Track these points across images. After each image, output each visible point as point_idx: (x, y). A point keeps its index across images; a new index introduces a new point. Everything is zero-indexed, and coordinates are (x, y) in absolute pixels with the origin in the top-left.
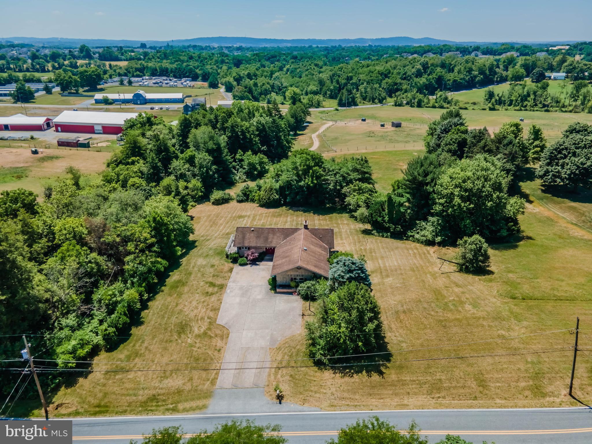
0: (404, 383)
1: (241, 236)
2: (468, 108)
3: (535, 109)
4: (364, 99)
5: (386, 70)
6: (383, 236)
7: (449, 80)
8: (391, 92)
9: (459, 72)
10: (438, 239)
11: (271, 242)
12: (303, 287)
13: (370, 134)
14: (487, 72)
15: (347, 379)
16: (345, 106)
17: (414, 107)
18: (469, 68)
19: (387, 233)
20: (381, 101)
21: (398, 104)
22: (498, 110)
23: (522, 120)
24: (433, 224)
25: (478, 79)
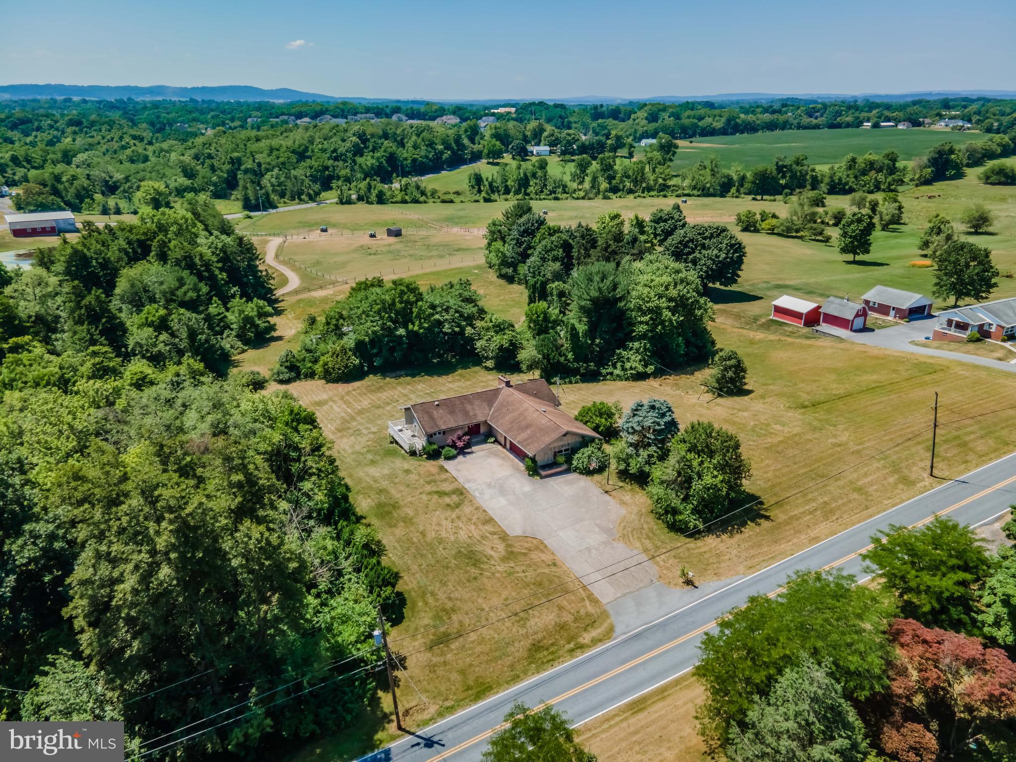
0: (796, 518)
1: (426, 418)
2: (454, 200)
3: (542, 197)
4: (282, 195)
5: (300, 146)
6: (571, 382)
7: (406, 159)
8: (325, 180)
9: (415, 147)
10: (651, 369)
11: (475, 415)
12: (581, 458)
13: (366, 251)
14: (454, 145)
15: (737, 537)
16: (260, 210)
17: (372, 203)
19: (575, 376)
20: (312, 198)
21: (345, 201)
22: (496, 201)
23: (545, 213)
24: (637, 351)
25: (445, 156)
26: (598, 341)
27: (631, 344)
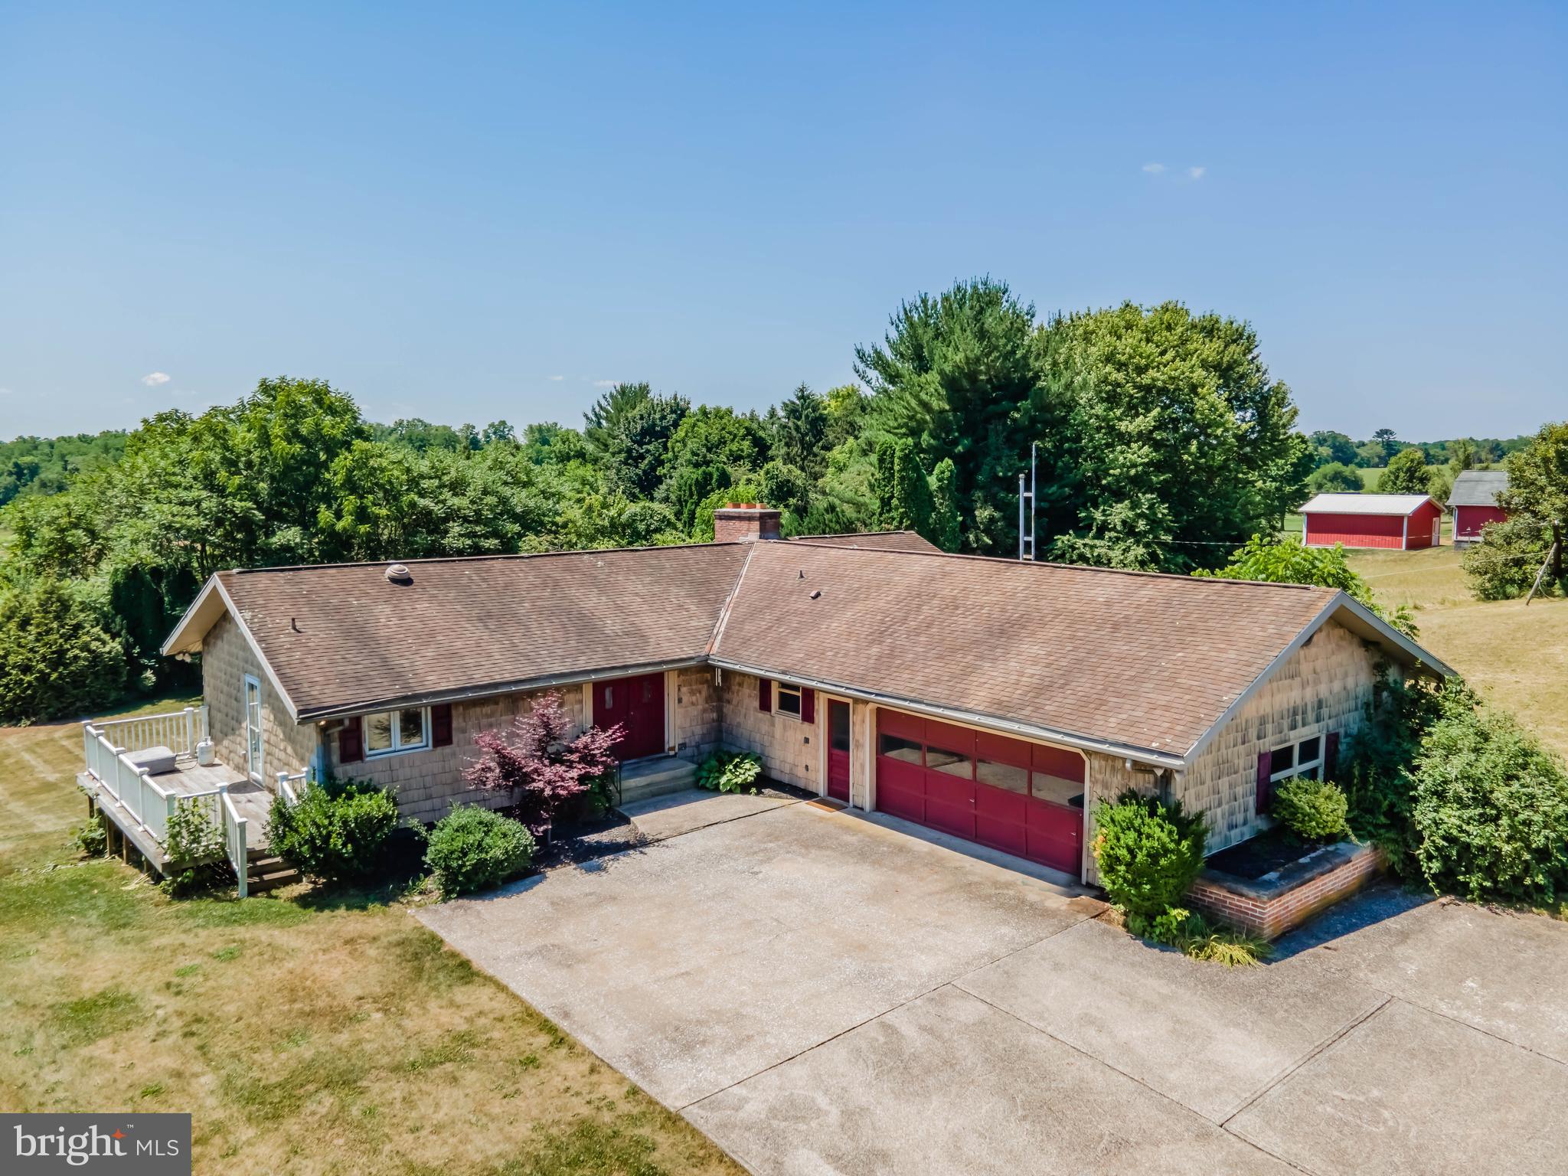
24: (1129, 530)
26: (986, 513)
27: (1098, 516)
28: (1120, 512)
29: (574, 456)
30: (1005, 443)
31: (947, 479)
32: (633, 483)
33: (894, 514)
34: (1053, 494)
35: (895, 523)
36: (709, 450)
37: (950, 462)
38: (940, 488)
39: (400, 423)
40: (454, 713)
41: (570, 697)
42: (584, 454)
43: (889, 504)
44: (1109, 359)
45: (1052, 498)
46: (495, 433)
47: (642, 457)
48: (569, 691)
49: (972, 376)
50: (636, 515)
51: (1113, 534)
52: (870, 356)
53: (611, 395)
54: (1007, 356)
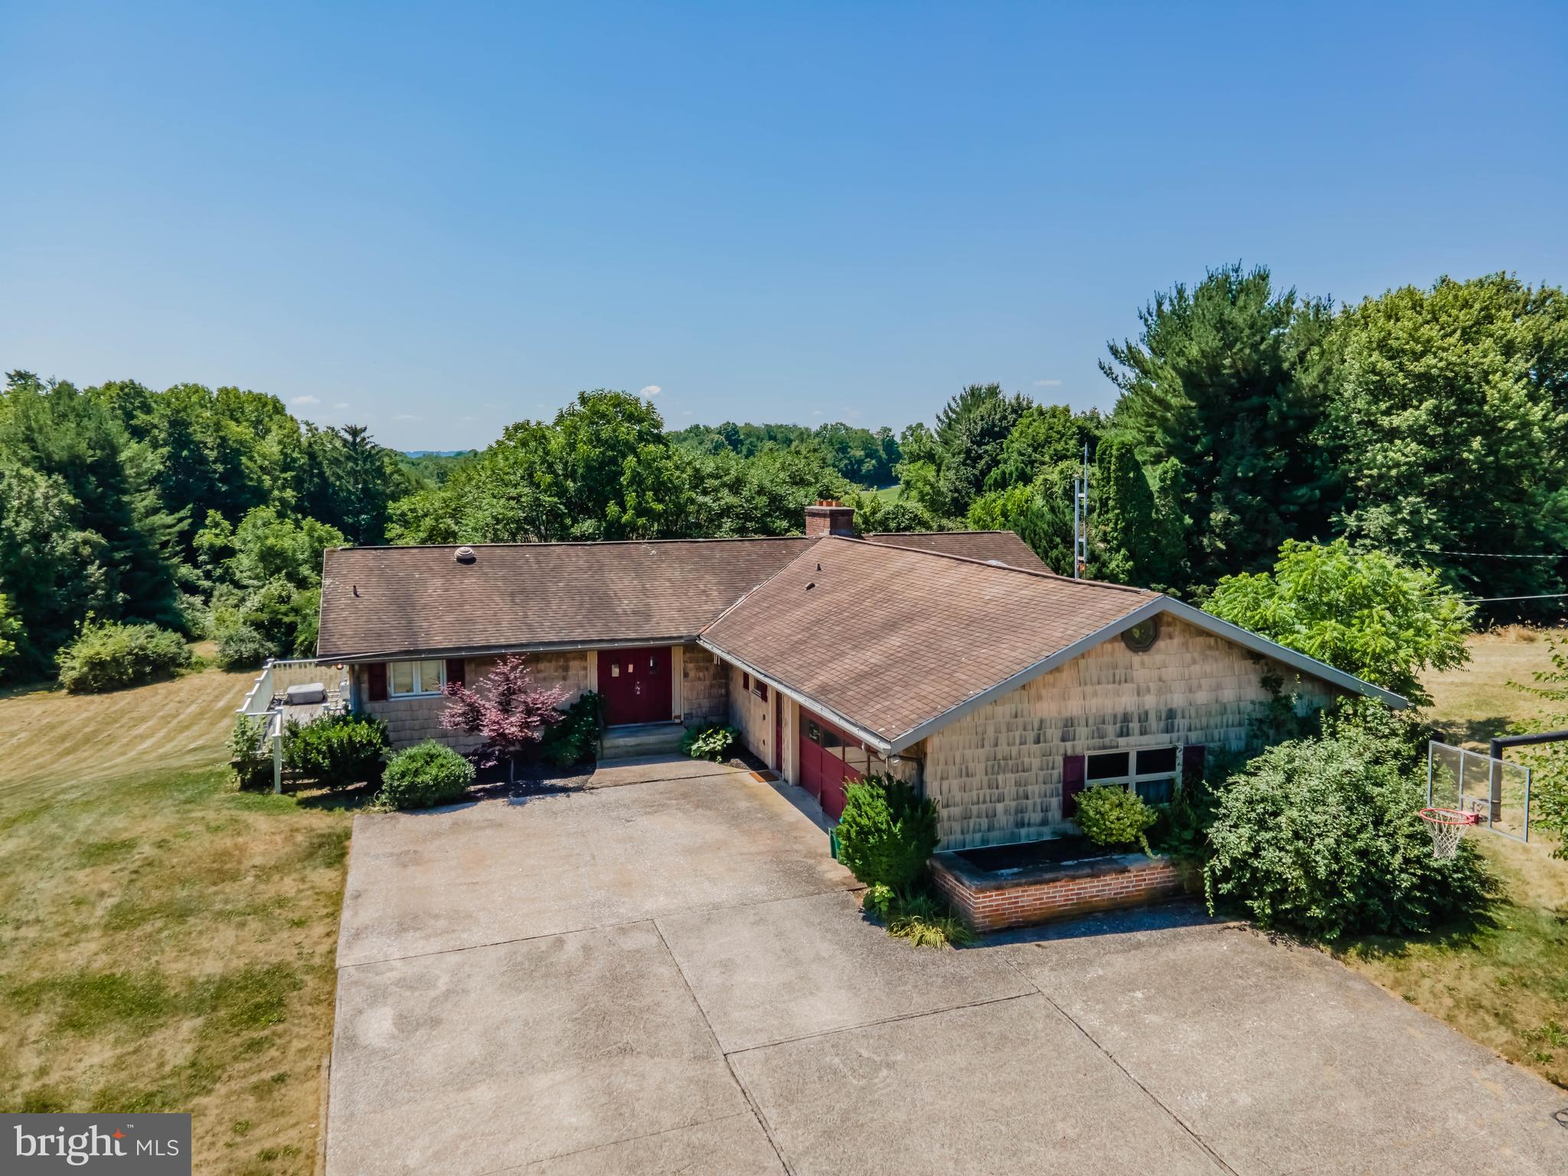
11: (646, 615)
18: (841, 443)
24: (1388, 537)
25: (865, 468)
26: (1220, 516)
27: (1351, 521)
28: (1377, 517)
29: (924, 457)
30: (1251, 442)
31: (1171, 479)
32: (970, 483)
33: (1110, 515)
34: (1303, 496)
35: (1111, 525)
36: (1035, 450)
37: (1176, 461)
38: (1162, 488)
39: (825, 427)
40: (467, 669)
41: (574, 664)
42: (934, 455)
43: (1106, 505)
44: (1382, 346)
45: (1302, 501)
46: (912, 435)
47: (980, 457)
48: (574, 659)
49: (1215, 369)
50: (889, 513)
51: (1368, 542)
52: (1123, 352)
53: (962, 397)
54: (1255, 347)
